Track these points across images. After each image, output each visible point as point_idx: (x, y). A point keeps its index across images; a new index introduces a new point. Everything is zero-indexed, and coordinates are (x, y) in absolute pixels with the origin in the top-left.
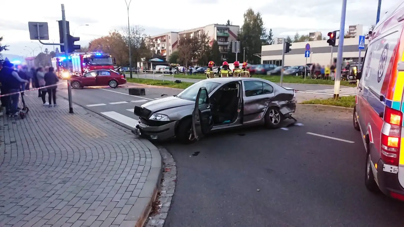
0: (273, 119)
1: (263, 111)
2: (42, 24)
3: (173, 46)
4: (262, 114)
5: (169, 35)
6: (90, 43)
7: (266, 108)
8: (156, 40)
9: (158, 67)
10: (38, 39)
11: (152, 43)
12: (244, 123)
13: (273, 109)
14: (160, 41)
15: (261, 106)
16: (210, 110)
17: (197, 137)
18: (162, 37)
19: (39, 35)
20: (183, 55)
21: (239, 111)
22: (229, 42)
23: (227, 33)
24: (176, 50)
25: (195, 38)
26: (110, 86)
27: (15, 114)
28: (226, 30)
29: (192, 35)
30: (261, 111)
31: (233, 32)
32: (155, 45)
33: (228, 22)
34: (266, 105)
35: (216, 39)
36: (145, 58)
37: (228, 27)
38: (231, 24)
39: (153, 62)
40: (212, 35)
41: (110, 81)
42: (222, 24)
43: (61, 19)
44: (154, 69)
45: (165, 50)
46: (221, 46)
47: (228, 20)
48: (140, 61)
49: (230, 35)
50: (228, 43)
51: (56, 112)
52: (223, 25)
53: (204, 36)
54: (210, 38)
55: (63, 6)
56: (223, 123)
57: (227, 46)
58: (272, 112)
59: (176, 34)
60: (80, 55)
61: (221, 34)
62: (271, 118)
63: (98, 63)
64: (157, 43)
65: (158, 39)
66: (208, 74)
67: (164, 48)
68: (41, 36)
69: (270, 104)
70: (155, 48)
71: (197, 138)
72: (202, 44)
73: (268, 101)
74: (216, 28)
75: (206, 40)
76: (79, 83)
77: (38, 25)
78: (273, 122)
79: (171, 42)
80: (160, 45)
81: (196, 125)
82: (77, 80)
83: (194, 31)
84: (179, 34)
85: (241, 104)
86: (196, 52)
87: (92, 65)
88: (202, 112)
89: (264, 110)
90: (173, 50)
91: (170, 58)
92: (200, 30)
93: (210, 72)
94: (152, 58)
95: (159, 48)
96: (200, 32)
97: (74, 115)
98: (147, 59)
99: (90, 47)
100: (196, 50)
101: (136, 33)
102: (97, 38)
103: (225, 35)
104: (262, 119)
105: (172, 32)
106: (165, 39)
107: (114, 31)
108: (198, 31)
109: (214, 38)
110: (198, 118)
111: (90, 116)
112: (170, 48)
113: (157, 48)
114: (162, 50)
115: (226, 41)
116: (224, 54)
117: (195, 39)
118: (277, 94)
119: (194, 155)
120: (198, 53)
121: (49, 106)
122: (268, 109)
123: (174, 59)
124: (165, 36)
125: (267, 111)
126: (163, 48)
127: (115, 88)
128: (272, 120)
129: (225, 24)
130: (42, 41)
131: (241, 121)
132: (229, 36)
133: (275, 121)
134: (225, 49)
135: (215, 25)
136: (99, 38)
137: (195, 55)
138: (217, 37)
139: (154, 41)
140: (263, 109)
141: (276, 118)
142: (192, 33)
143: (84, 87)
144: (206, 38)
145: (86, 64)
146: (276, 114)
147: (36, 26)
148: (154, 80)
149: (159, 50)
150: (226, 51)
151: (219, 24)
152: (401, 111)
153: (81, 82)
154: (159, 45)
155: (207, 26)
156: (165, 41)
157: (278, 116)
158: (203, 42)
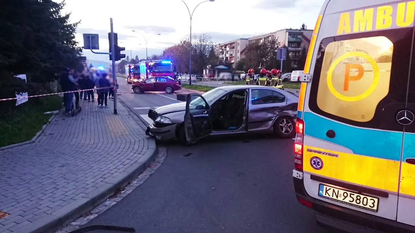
0: (284, 128)
1: (272, 120)
2: (93, 36)
3: (241, 53)
4: (271, 123)
5: (238, 42)
6: (165, 51)
7: (276, 117)
8: (225, 47)
9: (222, 75)
10: (90, 49)
11: (221, 50)
12: (249, 130)
13: (284, 118)
14: (229, 48)
15: (270, 115)
16: (208, 115)
17: (189, 139)
18: (231, 44)
19: (91, 45)
20: (250, 61)
21: (244, 118)
22: (301, 47)
23: (300, 38)
24: (244, 57)
25: (264, 44)
26: (166, 92)
27: (69, 113)
28: (300, 35)
29: (261, 41)
30: (270, 119)
31: (306, 36)
32: (224, 52)
33: (303, 26)
34: (276, 114)
35: (287, 45)
36: (210, 66)
37: (301, 32)
38: (305, 29)
39: (218, 69)
40: (283, 40)
41: (166, 87)
42: (295, 28)
43: (110, 31)
44: (218, 76)
45: (234, 57)
46: (293, 52)
47: (303, 24)
48: (206, 68)
49: (303, 39)
50: (300, 49)
51: (103, 112)
52: (296, 30)
53: (273, 42)
54: (280, 44)
55: (111, 20)
56: (228, 129)
57: (299, 52)
58: (283, 121)
59: (246, 40)
60: (146, 63)
61: (293, 40)
62: (282, 128)
63: (160, 71)
64: (226, 50)
65: (227, 47)
66: (248, 82)
67: (233, 55)
68: (92, 46)
69: (280, 113)
70: (224, 55)
71: (188, 141)
72: (271, 50)
73: (278, 110)
74: (287, 33)
75: (276, 46)
76: (140, 88)
77: (90, 36)
78: (283, 131)
79: (239, 48)
80: (229, 53)
81: (189, 128)
82: (138, 85)
83: (264, 37)
84: (248, 41)
85: (246, 112)
86: (264, 59)
87: (155, 72)
88: (194, 116)
89: (274, 118)
90: (240, 57)
91: (237, 65)
92: (270, 36)
93: (250, 80)
94: (217, 66)
95: (228, 55)
96: (270, 38)
97: (117, 116)
98: (212, 67)
99: (164, 55)
100: (265, 57)
101: (203, 41)
102: (170, 46)
103: (298, 40)
104: (271, 127)
105: (241, 39)
106: (234, 46)
107: (185, 40)
108: (268, 37)
109: (285, 44)
110: (190, 121)
111: (129, 117)
112: (239, 55)
113: (226, 55)
114: (230, 57)
115: (299, 47)
116: (295, 61)
117: (263, 46)
118: (289, 103)
119: (185, 156)
120: (266, 60)
121: (101, 106)
122: (278, 118)
123: (241, 66)
124: (234, 43)
125: (276, 120)
126: (231, 55)
127: (170, 93)
128: (282, 130)
129: (299, 28)
130: (93, 50)
131: (246, 128)
132: (302, 41)
133: (287, 131)
134: (297, 54)
135: (287, 30)
136: (172, 46)
137: (263, 62)
138: (289, 42)
139: (223, 48)
140: (272, 117)
141: (287, 128)
142: (261, 39)
143: (145, 92)
144: (275, 43)
145: (150, 71)
146: (289, 124)
147: (89, 37)
148: (209, 87)
149: (228, 57)
150: (298, 57)
151: (292, 28)
152: (303, 120)
153: (141, 87)
154: (227, 52)
155: (278, 31)
156: (234, 48)
157: (290, 126)
158: (272, 48)
